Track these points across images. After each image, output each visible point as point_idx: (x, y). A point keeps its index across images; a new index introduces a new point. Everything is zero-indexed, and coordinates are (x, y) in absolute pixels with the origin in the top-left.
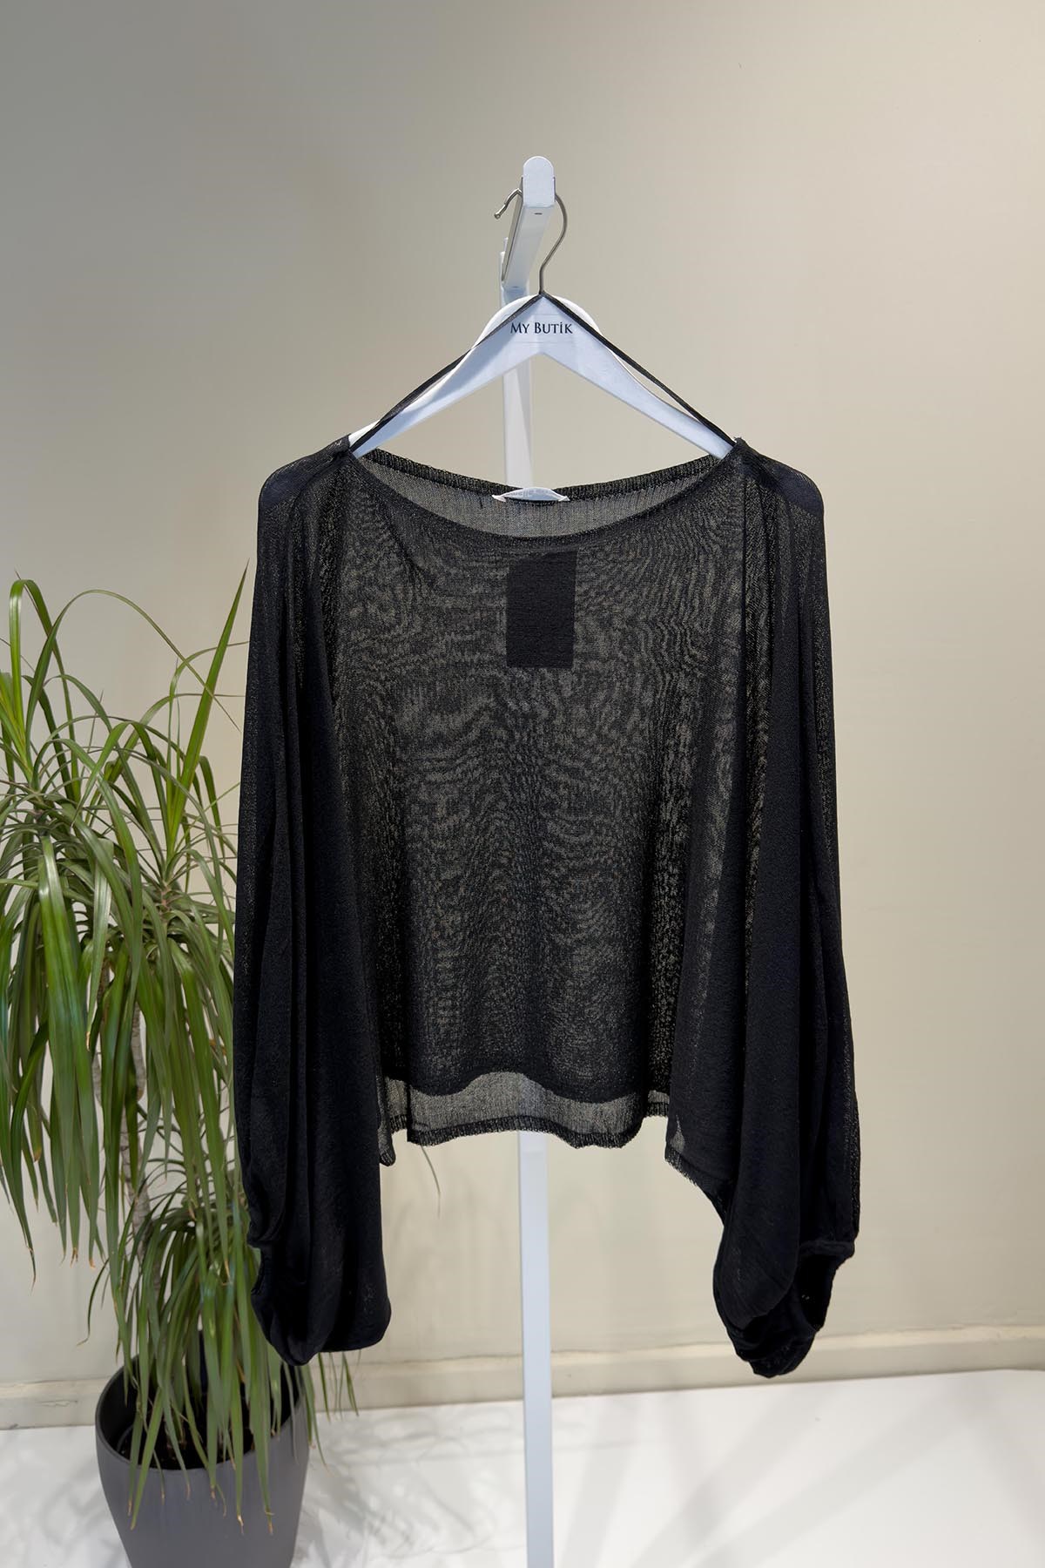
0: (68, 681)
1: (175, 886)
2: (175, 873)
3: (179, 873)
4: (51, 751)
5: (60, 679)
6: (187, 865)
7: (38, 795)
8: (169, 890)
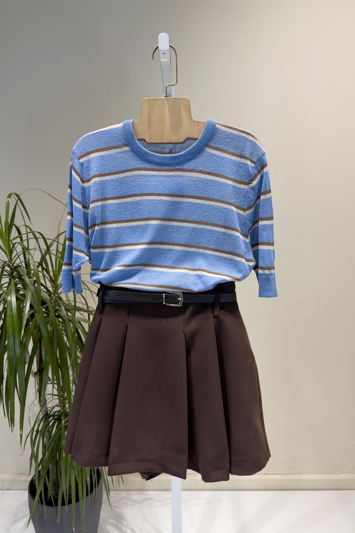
7: (11, 265)
8: (55, 300)
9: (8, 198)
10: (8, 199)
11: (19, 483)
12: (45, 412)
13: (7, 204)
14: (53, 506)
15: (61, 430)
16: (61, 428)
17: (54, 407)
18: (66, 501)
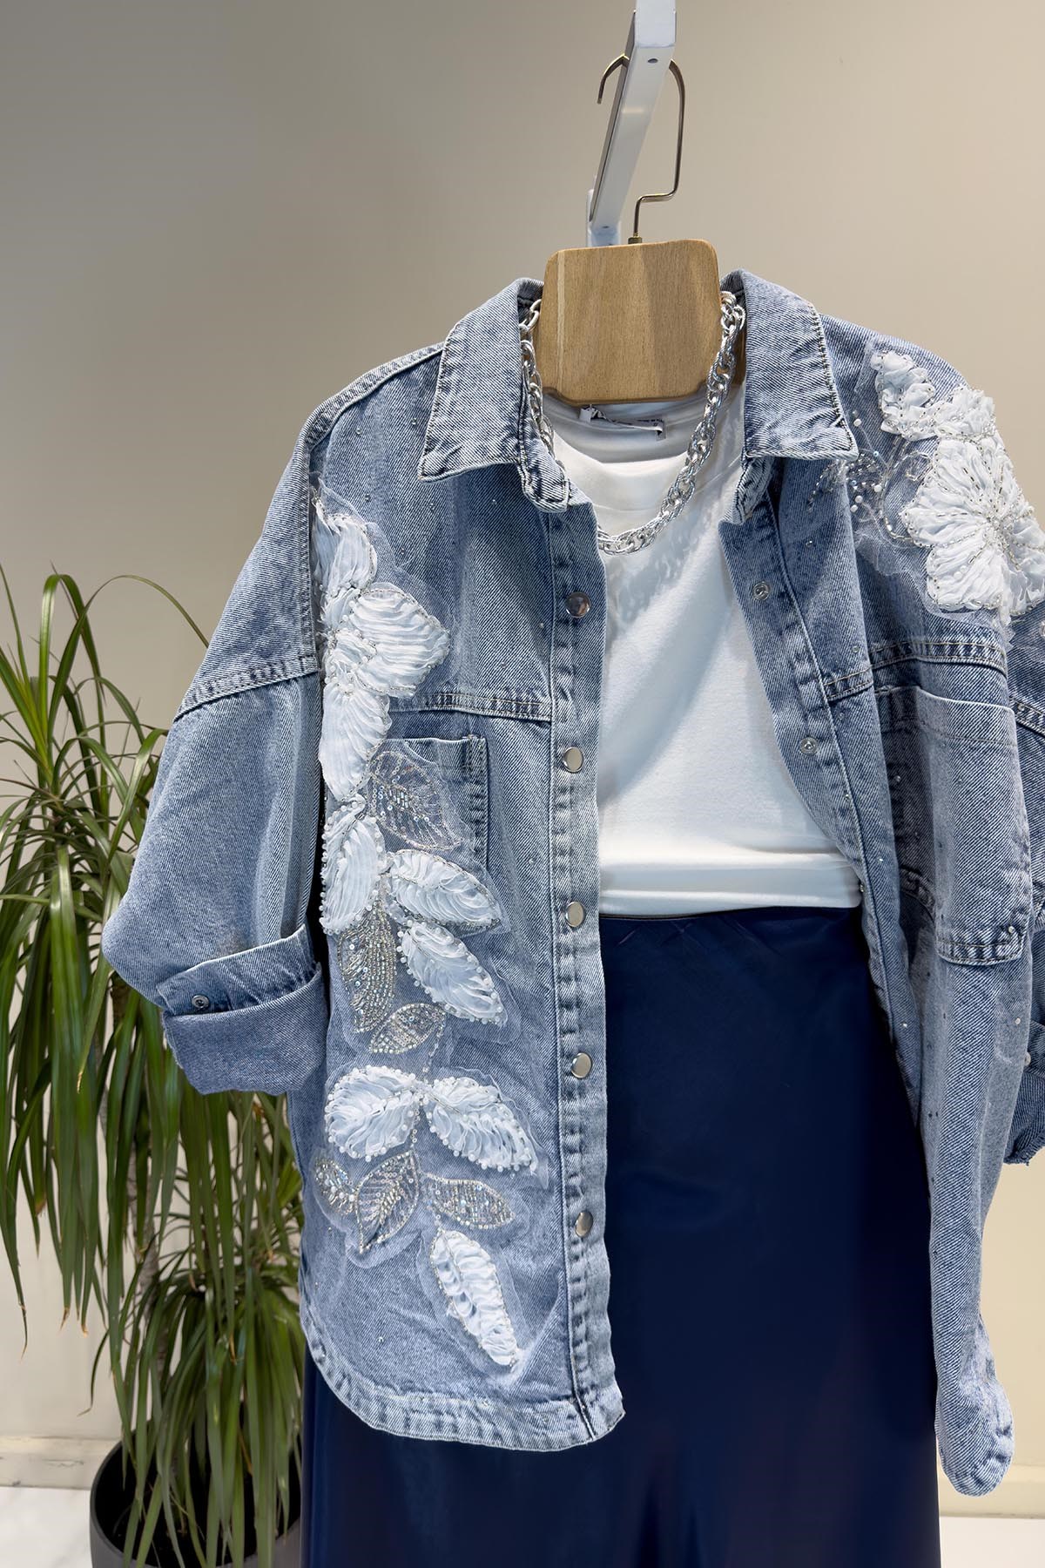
4: (76, 750)
5: (91, 674)
7: (56, 801)
17: (182, 1256)
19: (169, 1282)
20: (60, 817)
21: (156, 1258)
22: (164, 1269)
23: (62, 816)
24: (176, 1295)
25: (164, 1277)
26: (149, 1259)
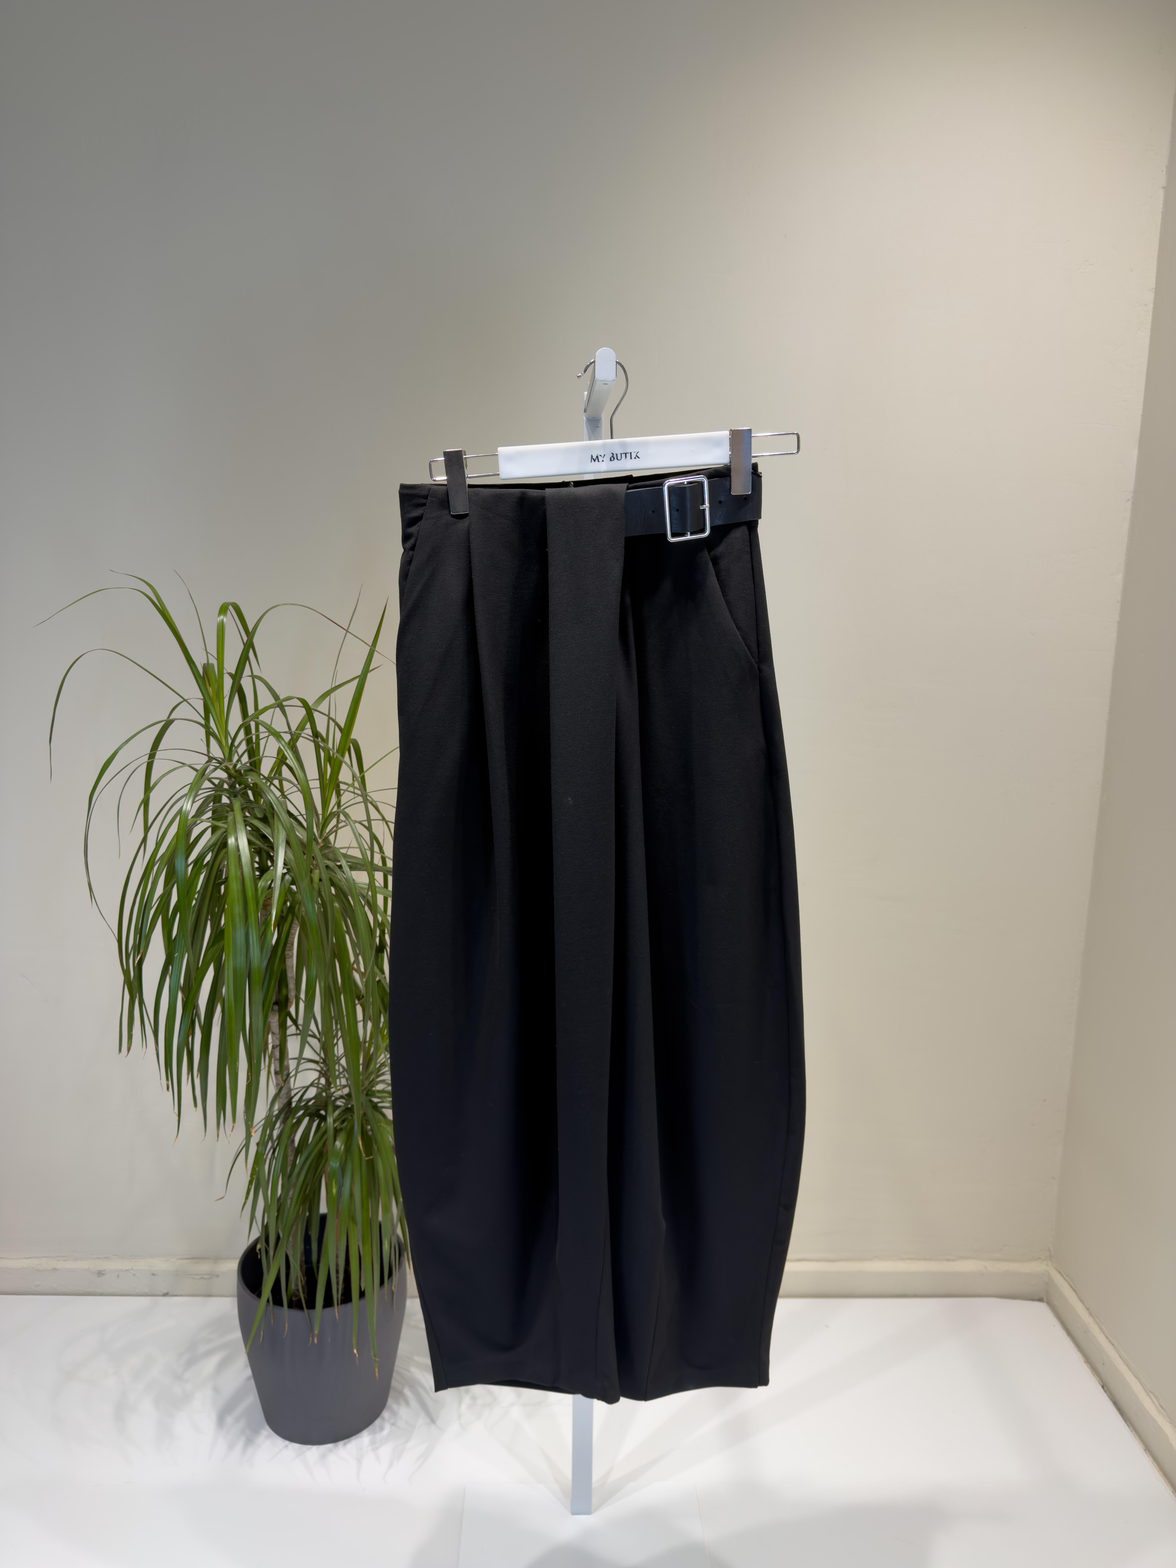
0: (256, 680)
1: (327, 840)
2: (327, 831)
3: (330, 833)
4: (242, 735)
5: (251, 678)
6: (336, 826)
7: (231, 767)
8: (322, 845)
9: (220, 614)
10: (222, 617)
11: (194, 1278)
12: (287, 1098)
13: (218, 630)
14: (301, 1308)
15: (325, 1138)
16: (325, 1132)
17: (307, 1088)
18: (336, 1295)
19: (298, 1108)
20: (233, 779)
21: (290, 1090)
22: (295, 1095)
23: (235, 778)
24: (303, 1116)
25: (294, 1105)
26: (284, 1091)
